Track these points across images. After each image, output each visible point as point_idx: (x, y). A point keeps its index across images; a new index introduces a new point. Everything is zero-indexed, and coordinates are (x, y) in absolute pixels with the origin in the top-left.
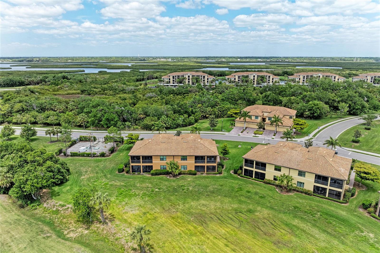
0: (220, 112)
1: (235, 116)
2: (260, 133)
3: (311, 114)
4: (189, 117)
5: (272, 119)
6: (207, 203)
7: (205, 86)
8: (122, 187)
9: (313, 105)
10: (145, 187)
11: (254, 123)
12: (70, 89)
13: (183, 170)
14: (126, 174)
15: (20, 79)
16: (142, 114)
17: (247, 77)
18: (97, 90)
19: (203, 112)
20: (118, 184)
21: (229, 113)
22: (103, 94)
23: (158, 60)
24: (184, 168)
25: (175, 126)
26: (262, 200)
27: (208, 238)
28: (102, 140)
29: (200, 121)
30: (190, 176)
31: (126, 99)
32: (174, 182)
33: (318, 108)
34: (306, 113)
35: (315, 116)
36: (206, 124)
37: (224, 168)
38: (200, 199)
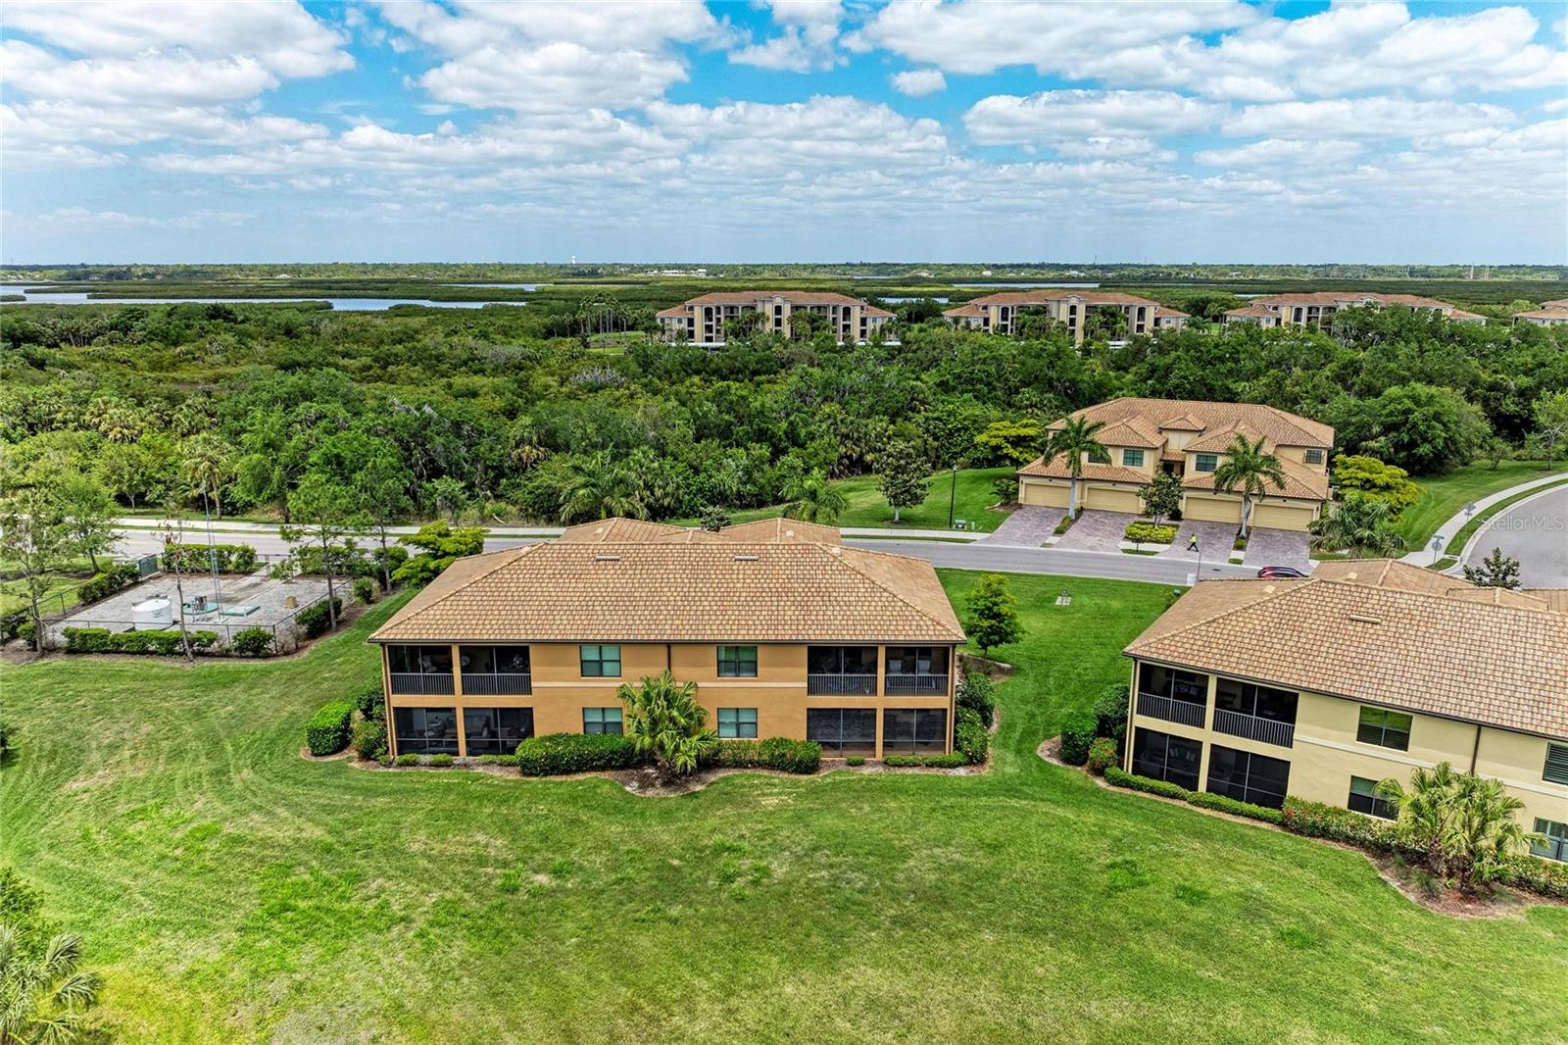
0: (936, 439)
1: (1015, 454)
2: (1162, 533)
4: (774, 456)
5: (1220, 461)
6: (902, 986)
7: (850, 349)
8: (303, 856)
9: (1408, 403)
10: (464, 861)
11: (1119, 487)
12: (234, 361)
13: (728, 735)
14: (356, 765)
15: (17, 321)
16: (530, 443)
17: (1042, 311)
19: (846, 437)
20: (282, 835)
21: (980, 440)
22: (379, 378)
23: (650, 274)
24: (738, 725)
26: (1310, 967)
30: (779, 777)
33: (1437, 417)
34: (1372, 444)
35: (1424, 458)
36: (869, 494)
37: (995, 727)
38: (847, 951)
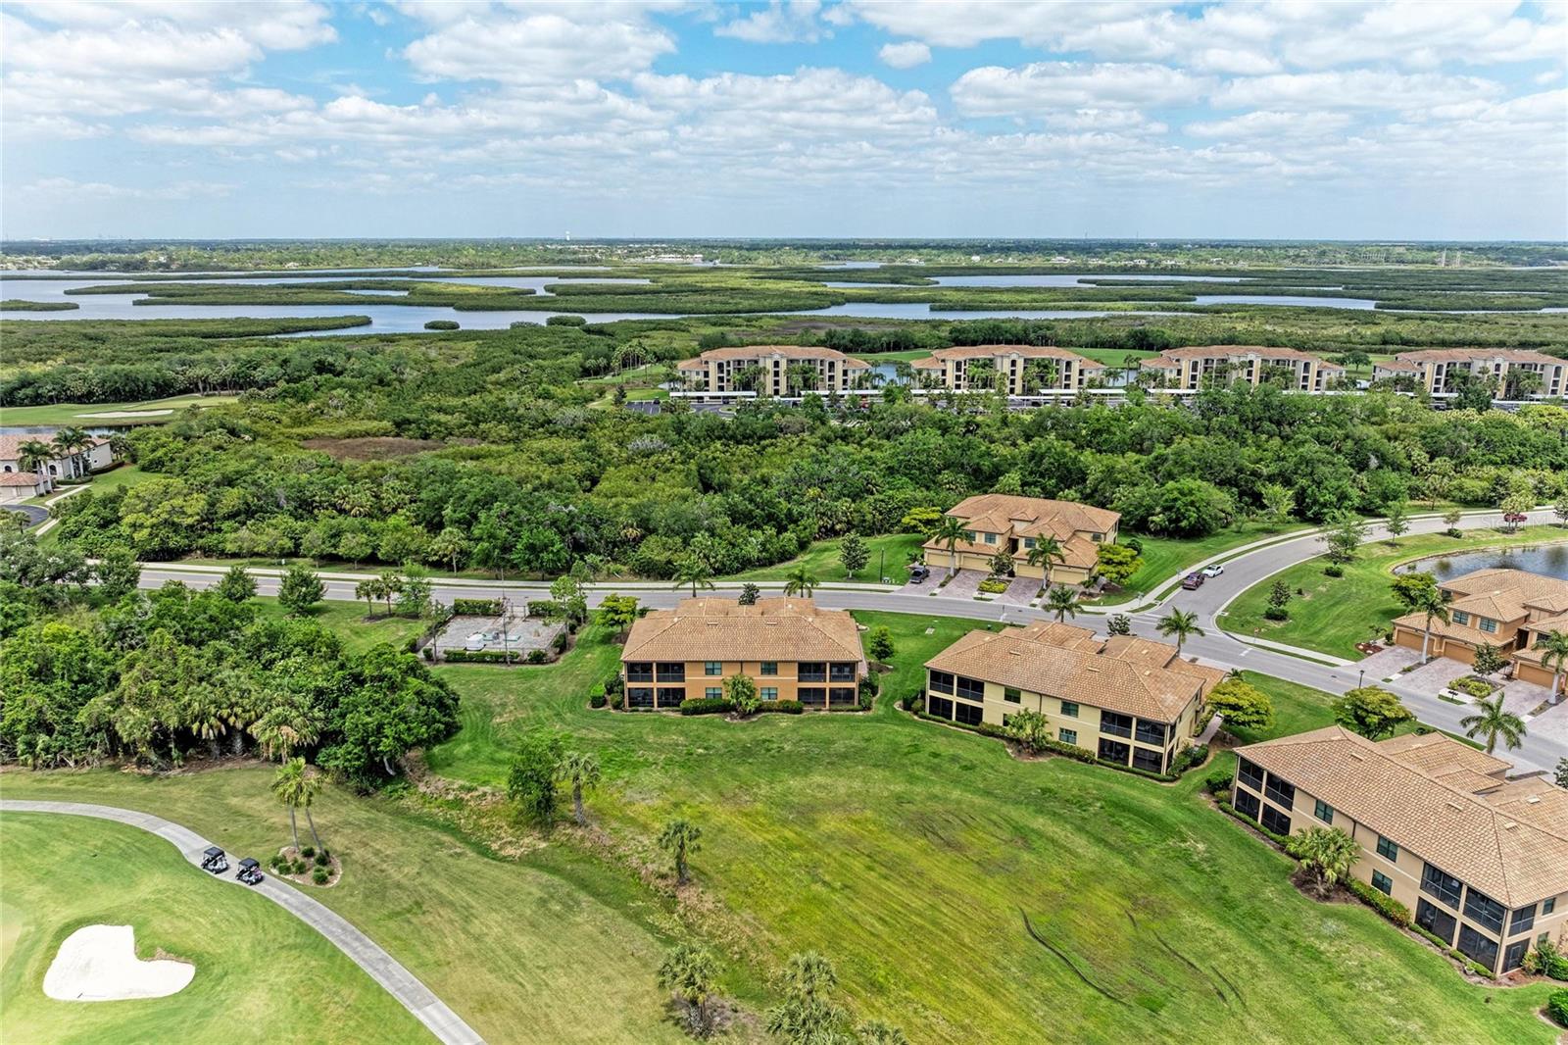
0: (881, 514)
1: (925, 531)
2: (999, 587)
3: (1171, 521)
4: (779, 533)
5: (1036, 544)
6: (829, 781)
7: (835, 399)
8: (609, 744)
9: (1176, 494)
10: (670, 745)
11: (980, 556)
12: (353, 415)
13: (765, 699)
14: (613, 711)
15: (158, 371)
16: (632, 526)
17: (989, 364)
18: (449, 417)
19: (824, 514)
21: (906, 520)
22: (473, 435)
23: (648, 259)
24: (769, 694)
25: (736, 565)
26: (967, 775)
27: (829, 855)
28: (521, 611)
29: (815, 544)
30: (786, 715)
31: (561, 461)
32: (744, 733)
33: (1192, 503)
34: (1155, 518)
35: (1183, 529)
36: (832, 555)
37: (878, 695)
38: (811, 772)
